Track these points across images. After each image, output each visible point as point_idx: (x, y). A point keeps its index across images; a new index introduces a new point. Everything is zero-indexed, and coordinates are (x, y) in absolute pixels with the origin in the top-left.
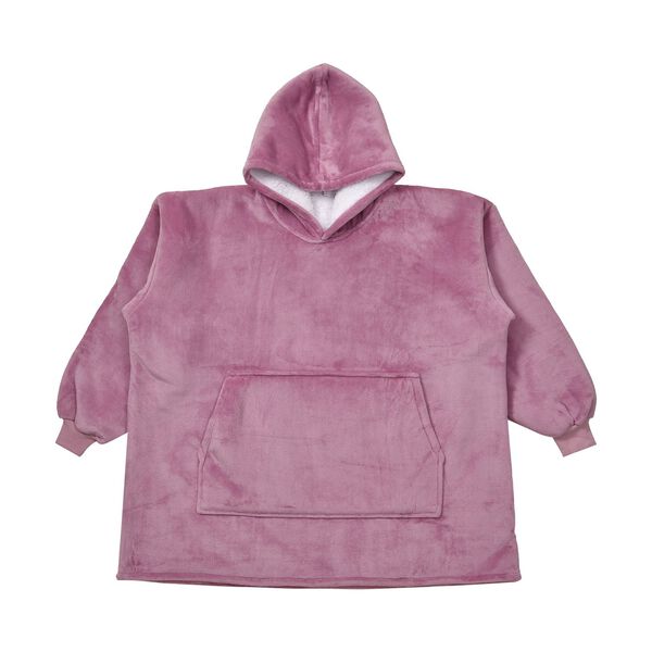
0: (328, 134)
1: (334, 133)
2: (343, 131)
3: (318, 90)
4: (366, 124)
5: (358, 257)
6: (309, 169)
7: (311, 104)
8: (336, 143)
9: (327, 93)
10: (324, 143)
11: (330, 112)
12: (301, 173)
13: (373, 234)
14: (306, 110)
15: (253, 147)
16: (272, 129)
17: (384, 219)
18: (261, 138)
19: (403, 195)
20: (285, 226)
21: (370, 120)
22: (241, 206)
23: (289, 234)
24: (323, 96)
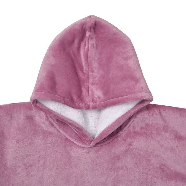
0: (95, 65)
1: (99, 64)
2: (106, 63)
3: (88, 34)
4: (123, 62)
5: (117, 157)
6: (81, 92)
7: (82, 44)
8: (101, 72)
9: (94, 36)
10: (93, 72)
11: (97, 49)
12: (75, 98)
13: (129, 140)
14: (79, 48)
15: (38, 81)
16: (53, 66)
17: (137, 129)
18: (45, 74)
19: (152, 112)
20: (64, 133)
21: (126, 59)
22: (30, 119)
23: (67, 139)
24: (92, 38)
